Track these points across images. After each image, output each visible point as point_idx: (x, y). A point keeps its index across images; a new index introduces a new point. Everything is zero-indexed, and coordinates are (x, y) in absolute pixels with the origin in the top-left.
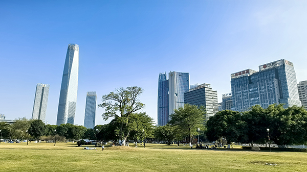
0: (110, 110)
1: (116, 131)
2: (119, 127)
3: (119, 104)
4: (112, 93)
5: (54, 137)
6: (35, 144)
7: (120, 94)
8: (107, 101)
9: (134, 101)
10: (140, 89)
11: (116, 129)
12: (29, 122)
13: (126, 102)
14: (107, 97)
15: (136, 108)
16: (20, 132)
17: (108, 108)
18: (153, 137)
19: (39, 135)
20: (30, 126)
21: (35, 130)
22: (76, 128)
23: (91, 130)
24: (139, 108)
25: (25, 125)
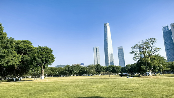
0: (137, 55)
1: (142, 67)
2: (143, 64)
3: (142, 50)
4: (136, 45)
5: (107, 73)
6: (99, 76)
7: (142, 44)
8: (134, 50)
9: (152, 47)
10: (155, 39)
11: (142, 66)
12: (94, 66)
13: (146, 49)
14: (134, 48)
15: (155, 52)
16: (92, 71)
17: (136, 54)
18: (168, 69)
19: (100, 72)
20: (95, 68)
21: (98, 70)
22: (116, 67)
23: (124, 67)
24: (156, 51)
25: (93, 67)
